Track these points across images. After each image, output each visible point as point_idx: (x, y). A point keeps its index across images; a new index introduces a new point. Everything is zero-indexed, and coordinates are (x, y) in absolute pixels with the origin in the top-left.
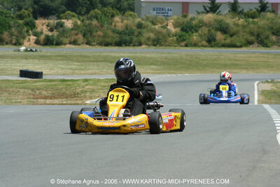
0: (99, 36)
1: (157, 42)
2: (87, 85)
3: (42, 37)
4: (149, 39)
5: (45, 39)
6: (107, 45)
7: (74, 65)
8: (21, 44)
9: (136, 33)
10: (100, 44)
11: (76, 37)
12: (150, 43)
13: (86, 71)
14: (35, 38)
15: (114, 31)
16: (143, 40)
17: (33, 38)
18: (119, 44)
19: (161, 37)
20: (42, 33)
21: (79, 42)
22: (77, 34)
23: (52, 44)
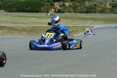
0: (79, 9)
1: (102, 12)
2: (74, 28)
3: (57, 10)
4: (99, 10)
5: (58, 11)
6: (82, 13)
7: (69, 21)
8: (48, 12)
9: (94, 8)
10: (80, 12)
11: (70, 10)
12: (99, 12)
13: (74, 23)
14: (54, 10)
15: (85, 7)
16: (96, 11)
17: (53, 10)
18: (87, 12)
19: (104, 10)
20: (57, 8)
21: (71, 12)
22: (70, 9)
23: (61, 12)
